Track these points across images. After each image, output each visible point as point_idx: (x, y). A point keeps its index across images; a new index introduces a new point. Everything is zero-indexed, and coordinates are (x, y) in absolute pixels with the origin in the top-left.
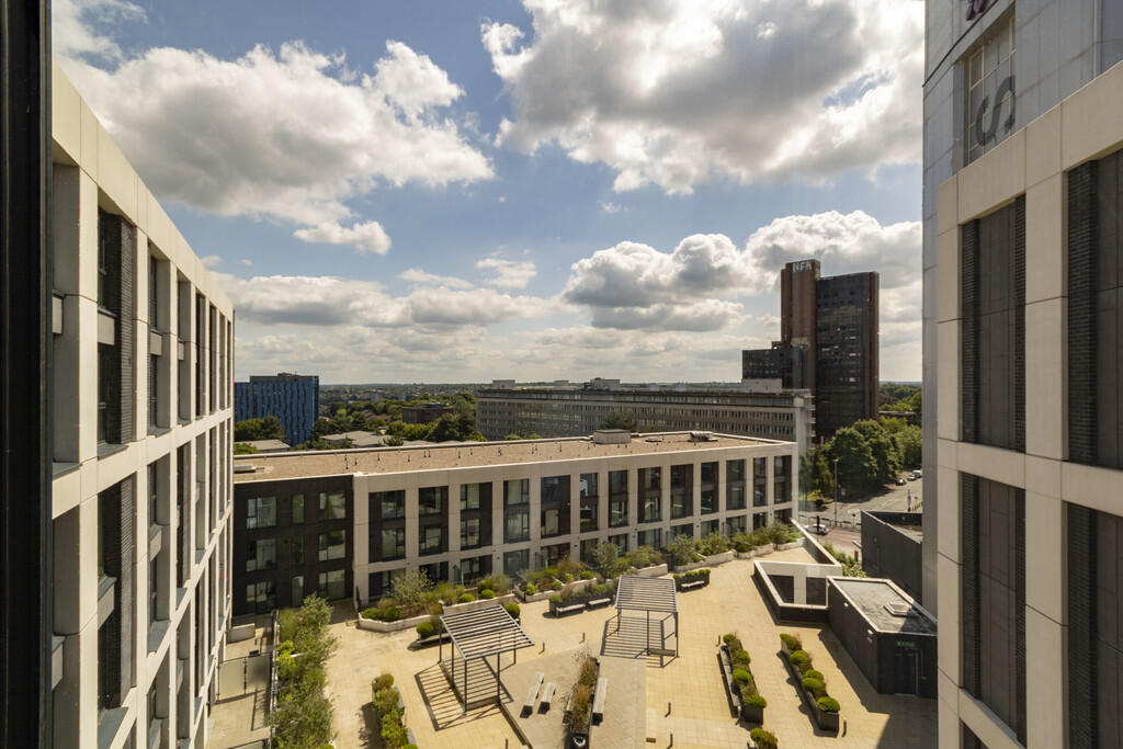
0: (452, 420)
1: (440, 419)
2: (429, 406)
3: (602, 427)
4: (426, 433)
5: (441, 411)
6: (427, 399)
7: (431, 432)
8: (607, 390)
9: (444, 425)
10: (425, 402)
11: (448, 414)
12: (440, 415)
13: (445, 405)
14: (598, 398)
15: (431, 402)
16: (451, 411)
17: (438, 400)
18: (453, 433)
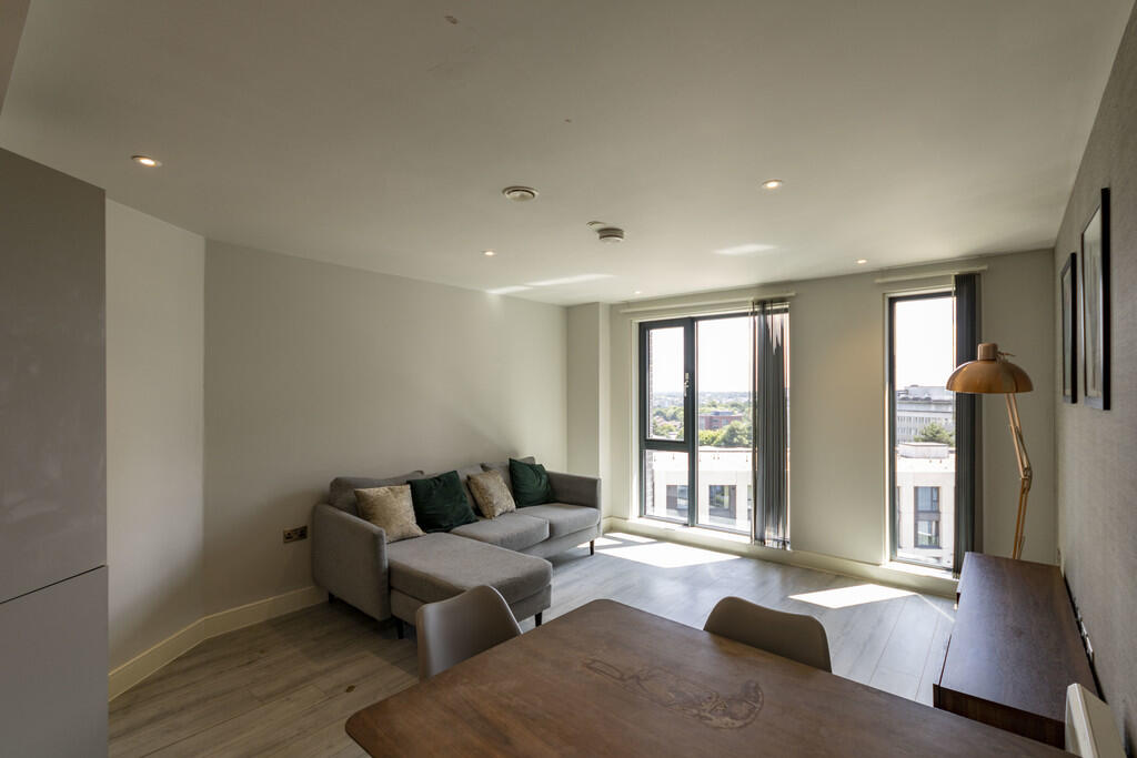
0: (741, 428)
1: (728, 427)
2: (717, 413)
3: (917, 440)
4: (714, 439)
5: (729, 419)
6: (715, 406)
7: (720, 437)
8: (928, 399)
9: (733, 432)
10: (713, 409)
11: (736, 422)
12: (728, 422)
13: (732, 413)
14: (914, 408)
15: (719, 409)
16: (739, 418)
17: (726, 407)
18: (741, 440)
